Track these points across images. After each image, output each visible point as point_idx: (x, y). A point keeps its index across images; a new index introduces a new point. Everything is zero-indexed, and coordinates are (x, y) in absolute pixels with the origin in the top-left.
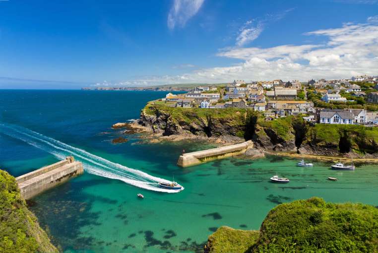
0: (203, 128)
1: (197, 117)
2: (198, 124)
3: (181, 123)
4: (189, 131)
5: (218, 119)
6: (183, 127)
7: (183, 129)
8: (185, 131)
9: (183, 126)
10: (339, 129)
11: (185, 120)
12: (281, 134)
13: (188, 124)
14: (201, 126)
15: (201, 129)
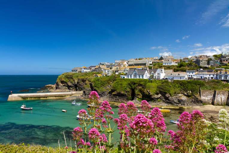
0: (74, 85)
1: (72, 78)
2: (71, 83)
3: (62, 82)
4: (67, 88)
5: (81, 79)
6: (64, 85)
7: (63, 86)
8: (64, 87)
9: (64, 83)
10: (131, 82)
11: (64, 80)
12: (95, 86)
13: (66, 83)
14: (73, 84)
15: (73, 86)
